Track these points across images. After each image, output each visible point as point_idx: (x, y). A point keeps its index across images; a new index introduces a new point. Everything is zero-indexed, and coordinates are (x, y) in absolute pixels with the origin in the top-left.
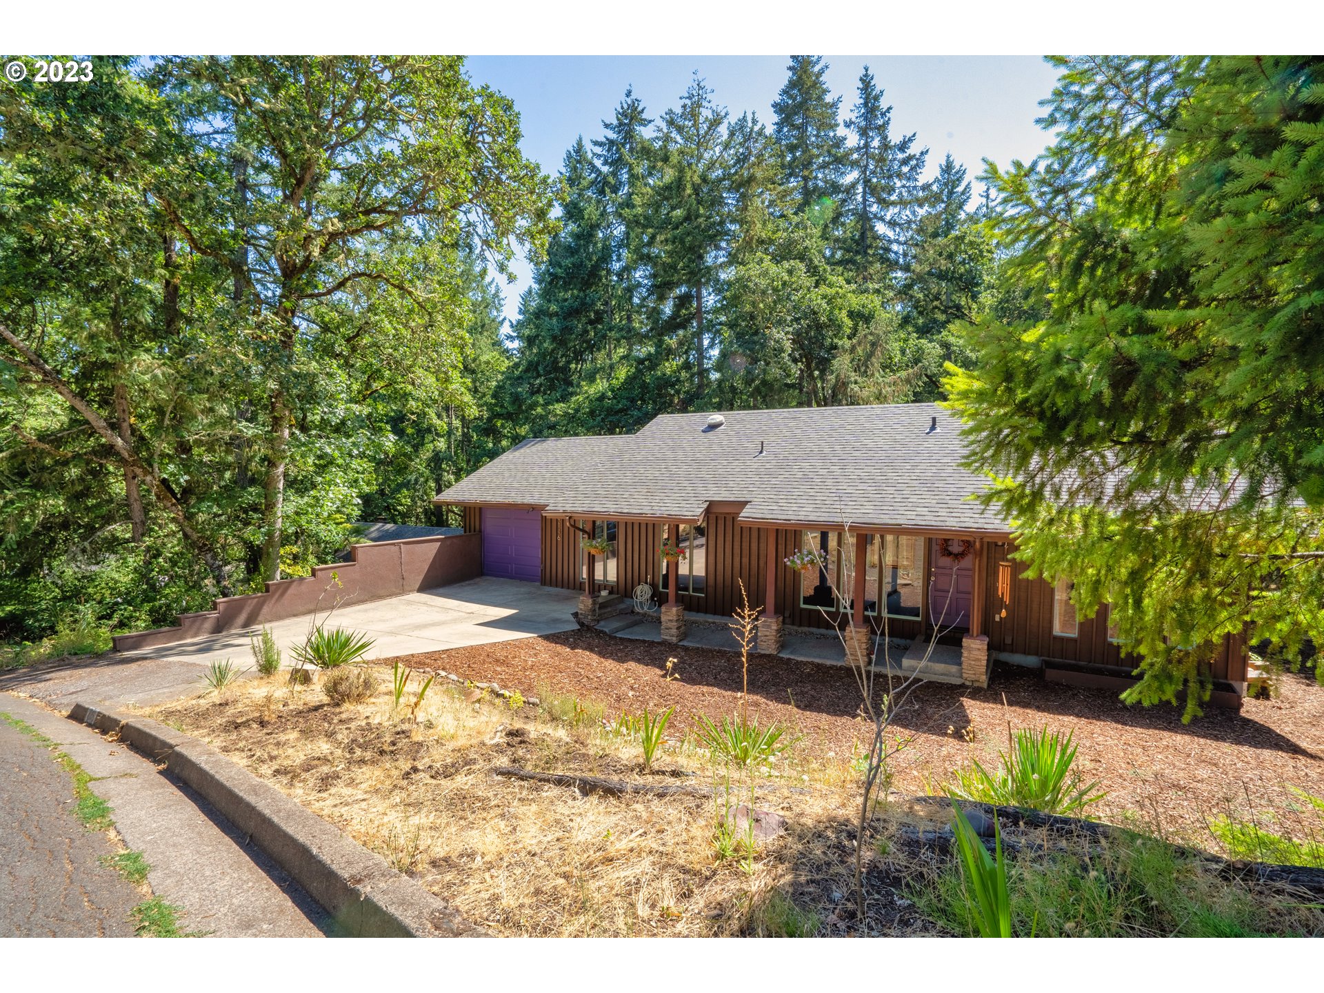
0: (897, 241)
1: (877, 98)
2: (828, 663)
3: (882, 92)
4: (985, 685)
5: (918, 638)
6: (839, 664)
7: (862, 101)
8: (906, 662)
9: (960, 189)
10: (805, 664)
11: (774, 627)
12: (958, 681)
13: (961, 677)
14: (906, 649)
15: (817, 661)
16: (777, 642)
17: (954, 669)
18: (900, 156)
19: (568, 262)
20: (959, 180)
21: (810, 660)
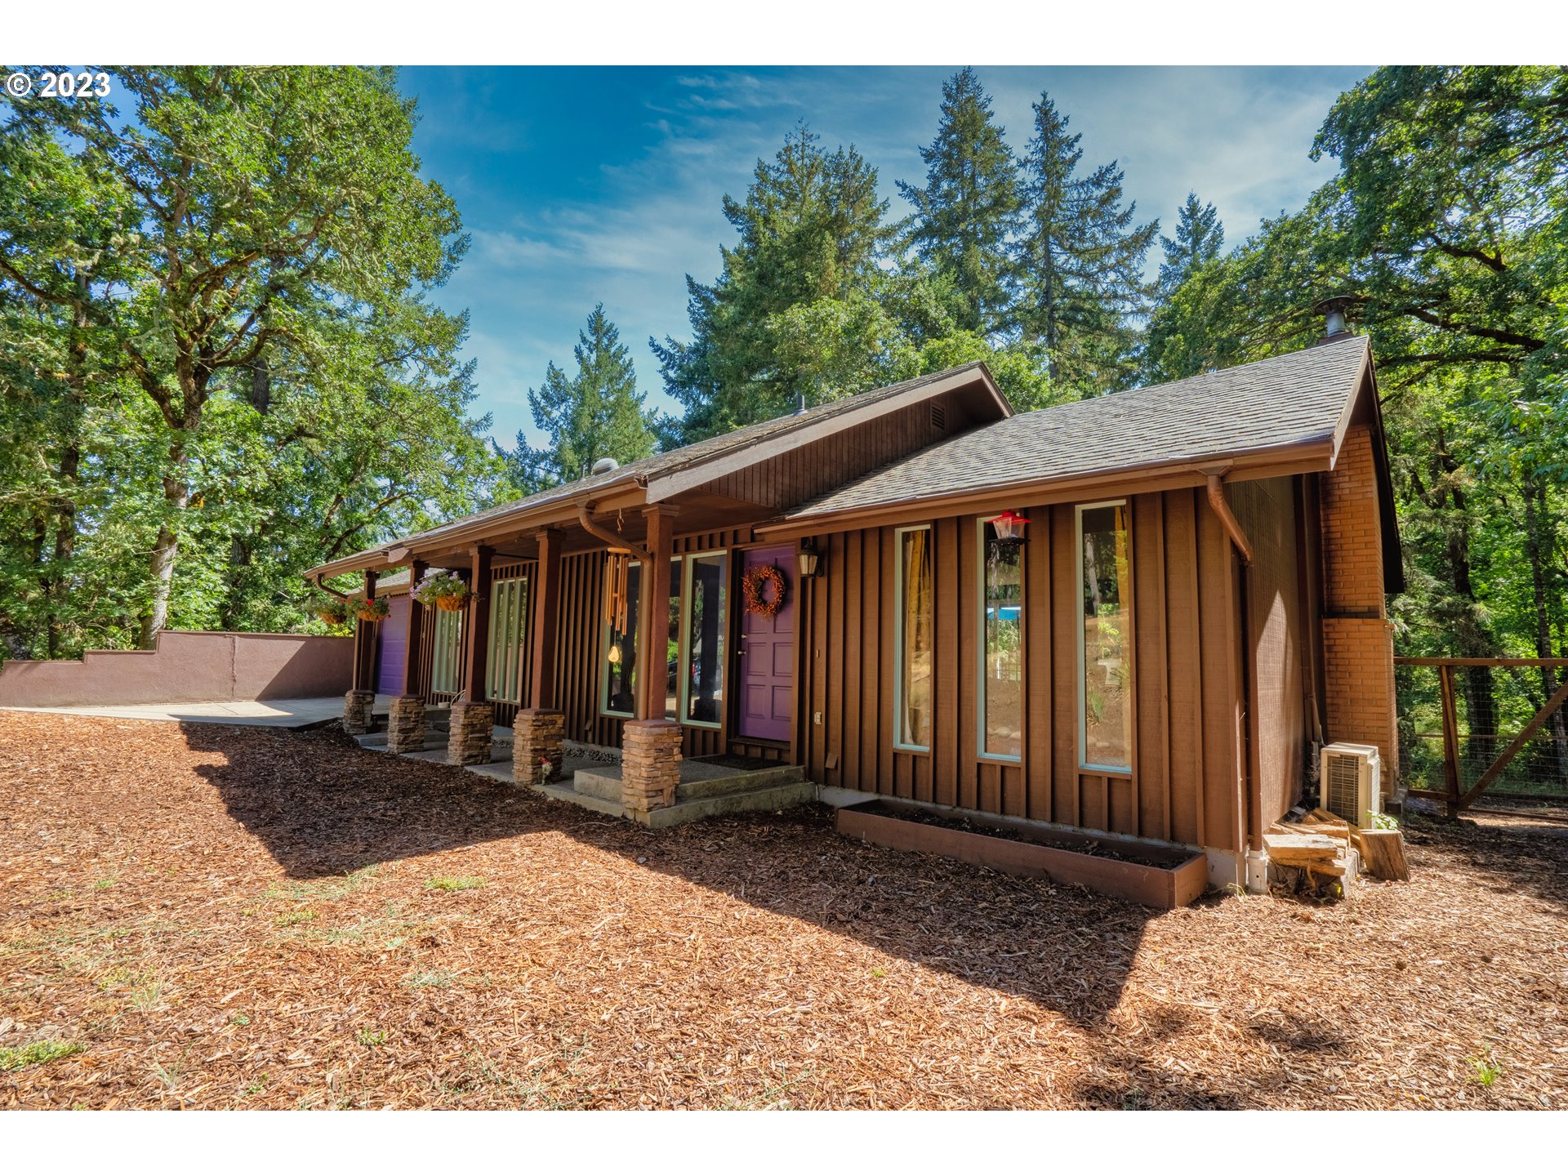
1: (1058, 126)
3: (1065, 119)
7: (1039, 134)
9: (1208, 235)
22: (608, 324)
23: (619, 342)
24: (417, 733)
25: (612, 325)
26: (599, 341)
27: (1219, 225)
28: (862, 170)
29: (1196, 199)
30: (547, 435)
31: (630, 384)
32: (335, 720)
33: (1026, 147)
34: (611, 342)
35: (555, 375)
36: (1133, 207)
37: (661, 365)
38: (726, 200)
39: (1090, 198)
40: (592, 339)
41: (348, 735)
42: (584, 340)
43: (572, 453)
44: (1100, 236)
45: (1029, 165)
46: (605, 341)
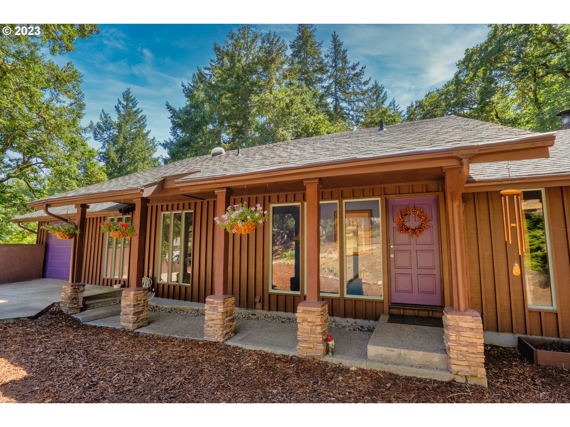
0: (352, 110)
1: (340, 45)
2: (279, 352)
3: (342, 43)
4: (484, 383)
5: (382, 317)
6: (291, 353)
7: (333, 46)
8: (372, 350)
9: (382, 95)
10: (250, 353)
11: (221, 310)
12: (445, 377)
13: (448, 369)
14: (371, 330)
15: (267, 349)
16: (224, 327)
17: (436, 358)
18: (353, 72)
19: (185, 117)
20: (381, 91)
21: (258, 348)
22: (132, 97)
23: (138, 106)
24: (144, 314)
25: (134, 99)
26: (127, 105)
27: (386, 92)
28: (280, 42)
29: (377, 82)
30: (100, 144)
31: (144, 126)
32: (53, 305)
33: (328, 50)
34: (134, 106)
35: (106, 116)
36: (370, 79)
37: (170, 115)
38: (215, 44)
39: (350, 74)
40: (125, 103)
41: (68, 316)
42: (120, 103)
43: (115, 153)
44: (355, 88)
45: (329, 57)
46: (131, 104)
